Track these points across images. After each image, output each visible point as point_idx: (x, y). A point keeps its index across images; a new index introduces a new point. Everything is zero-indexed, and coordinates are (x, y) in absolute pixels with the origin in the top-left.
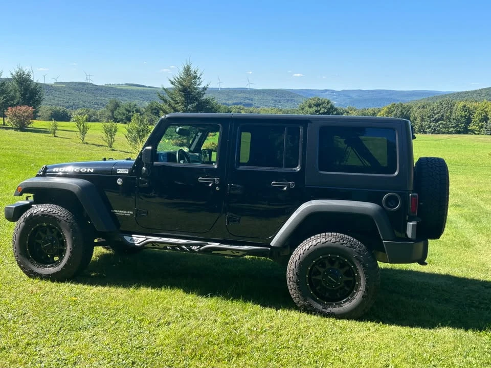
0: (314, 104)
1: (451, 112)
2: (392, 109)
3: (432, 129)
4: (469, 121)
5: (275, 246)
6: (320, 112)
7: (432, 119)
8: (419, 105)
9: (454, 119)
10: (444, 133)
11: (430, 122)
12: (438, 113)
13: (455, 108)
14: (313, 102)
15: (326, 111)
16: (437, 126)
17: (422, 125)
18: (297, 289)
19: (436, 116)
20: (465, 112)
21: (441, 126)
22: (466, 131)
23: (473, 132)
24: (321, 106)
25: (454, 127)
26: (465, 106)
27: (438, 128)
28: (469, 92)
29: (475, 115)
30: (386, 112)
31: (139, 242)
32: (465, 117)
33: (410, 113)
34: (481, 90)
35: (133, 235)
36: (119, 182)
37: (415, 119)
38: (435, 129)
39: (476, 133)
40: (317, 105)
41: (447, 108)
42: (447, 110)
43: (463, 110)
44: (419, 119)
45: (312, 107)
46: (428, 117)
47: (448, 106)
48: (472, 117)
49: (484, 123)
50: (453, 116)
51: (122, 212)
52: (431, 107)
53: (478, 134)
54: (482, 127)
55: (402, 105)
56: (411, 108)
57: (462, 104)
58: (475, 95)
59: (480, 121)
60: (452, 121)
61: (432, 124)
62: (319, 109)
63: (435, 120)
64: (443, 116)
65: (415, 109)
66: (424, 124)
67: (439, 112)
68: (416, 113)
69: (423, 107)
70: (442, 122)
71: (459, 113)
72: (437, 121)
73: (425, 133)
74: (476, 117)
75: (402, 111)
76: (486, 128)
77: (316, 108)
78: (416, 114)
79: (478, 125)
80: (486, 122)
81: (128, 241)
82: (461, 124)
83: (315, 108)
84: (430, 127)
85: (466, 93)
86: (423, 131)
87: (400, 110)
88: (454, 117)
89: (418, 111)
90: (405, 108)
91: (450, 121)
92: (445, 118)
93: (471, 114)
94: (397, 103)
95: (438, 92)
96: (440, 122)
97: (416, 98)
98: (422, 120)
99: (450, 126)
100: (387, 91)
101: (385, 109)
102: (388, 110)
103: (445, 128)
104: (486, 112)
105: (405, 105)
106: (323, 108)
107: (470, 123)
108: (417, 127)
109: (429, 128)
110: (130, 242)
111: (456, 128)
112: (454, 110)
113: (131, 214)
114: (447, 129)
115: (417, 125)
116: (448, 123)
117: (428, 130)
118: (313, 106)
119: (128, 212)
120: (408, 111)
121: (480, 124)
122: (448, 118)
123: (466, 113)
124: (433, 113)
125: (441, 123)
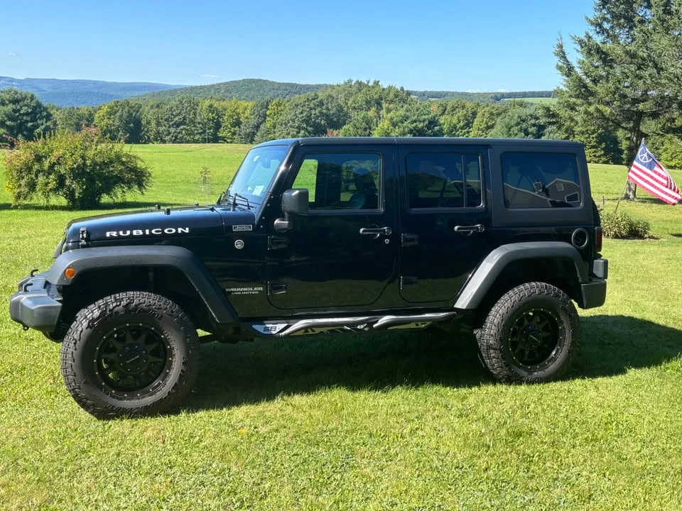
0: (8, 100)
1: (195, 114)
2: (115, 108)
3: (172, 136)
4: (218, 126)
5: (468, 308)
6: (22, 112)
7: (171, 124)
8: (151, 104)
9: (199, 123)
10: (188, 142)
11: (169, 127)
12: (178, 115)
13: (199, 108)
14: (8, 96)
15: (30, 111)
16: (179, 133)
17: (158, 132)
18: (500, 357)
19: (176, 119)
20: (213, 113)
21: (184, 132)
22: (216, 139)
23: (224, 140)
24: (21, 103)
25: (200, 134)
26: (211, 106)
27: (180, 135)
28: (205, 87)
29: (225, 118)
30: (107, 112)
31: (278, 330)
32: (213, 120)
33: (141, 114)
34: (219, 85)
35: (265, 322)
36: (239, 244)
37: (149, 123)
38: (176, 137)
39: (229, 141)
40: (15, 101)
41: (189, 108)
42: (190, 111)
43: (210, 111)
44: (153, 124)
45: (7, 105)
46: (166, 120)
47: (190, 106)
48: (221, 120)
49: (237, 128)
50: (198, 119)
51: (245, 289)
52: (168, 107)
53: (231, 142)
54: (234, 134)
55: (128, 103)
56: (140, 108)
57: (207, 103)
58: (213, 91)
59: (231, 126)
60: (197, 125)
61: (172, 130)
62: (18, 107)
63: (175, 123)
64: (184, 118)
65: (147, 109)
66: (161, 129)
67: (180, 113)
68: (148, 115)
69: (158, 106)
70: (185, 127)
71: (204, 115)
72: (178, 125)
73: (164, 142)
74: (226, 121)
75: (129, 111)
76: (240, 135)
77: (14, 107)
78: (149, 117)
79: (230, 132)
80: (239, 127)
81: (262, 331)
82: (209, 129)
83: (11, 106)
84: (170, 133)
85: (202, 87)
86: (161, 139)
87: (127, 110)
88: (200, 121)
89: (151, 111)
90: (133, 107)
91: (195, 126)
92: (187, 122)
93: (219, 117)
94: (121, 101)
95: (165, 86)
96: (182, 127)
97: (137, 94)
98: (158, 124)
99: (196, 132)
100: (95, 83)
101: (105, 109)
102: (109, 110)
103: (189, 135)
104: (238, 114)
105: (132, 103)
106: (26, 105)
107: (219, 128)
108: (152, 133)
109: (168, 135)
110: (265, 332)
111: (203, 135)
112: (198, 111)
113: (260, 291)
114: (192, 137)
115: (151, 131)
116: (193, 128)
117: (167, 138)
118: (7, 102)
119: (255, 289)
120: (138, 111)
121: (232, 130)
122: (192, 122)
123: (214, 115)
124: (172, 115)
125: (184, 129)
